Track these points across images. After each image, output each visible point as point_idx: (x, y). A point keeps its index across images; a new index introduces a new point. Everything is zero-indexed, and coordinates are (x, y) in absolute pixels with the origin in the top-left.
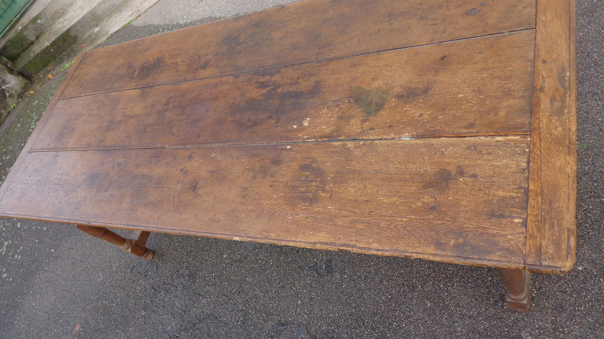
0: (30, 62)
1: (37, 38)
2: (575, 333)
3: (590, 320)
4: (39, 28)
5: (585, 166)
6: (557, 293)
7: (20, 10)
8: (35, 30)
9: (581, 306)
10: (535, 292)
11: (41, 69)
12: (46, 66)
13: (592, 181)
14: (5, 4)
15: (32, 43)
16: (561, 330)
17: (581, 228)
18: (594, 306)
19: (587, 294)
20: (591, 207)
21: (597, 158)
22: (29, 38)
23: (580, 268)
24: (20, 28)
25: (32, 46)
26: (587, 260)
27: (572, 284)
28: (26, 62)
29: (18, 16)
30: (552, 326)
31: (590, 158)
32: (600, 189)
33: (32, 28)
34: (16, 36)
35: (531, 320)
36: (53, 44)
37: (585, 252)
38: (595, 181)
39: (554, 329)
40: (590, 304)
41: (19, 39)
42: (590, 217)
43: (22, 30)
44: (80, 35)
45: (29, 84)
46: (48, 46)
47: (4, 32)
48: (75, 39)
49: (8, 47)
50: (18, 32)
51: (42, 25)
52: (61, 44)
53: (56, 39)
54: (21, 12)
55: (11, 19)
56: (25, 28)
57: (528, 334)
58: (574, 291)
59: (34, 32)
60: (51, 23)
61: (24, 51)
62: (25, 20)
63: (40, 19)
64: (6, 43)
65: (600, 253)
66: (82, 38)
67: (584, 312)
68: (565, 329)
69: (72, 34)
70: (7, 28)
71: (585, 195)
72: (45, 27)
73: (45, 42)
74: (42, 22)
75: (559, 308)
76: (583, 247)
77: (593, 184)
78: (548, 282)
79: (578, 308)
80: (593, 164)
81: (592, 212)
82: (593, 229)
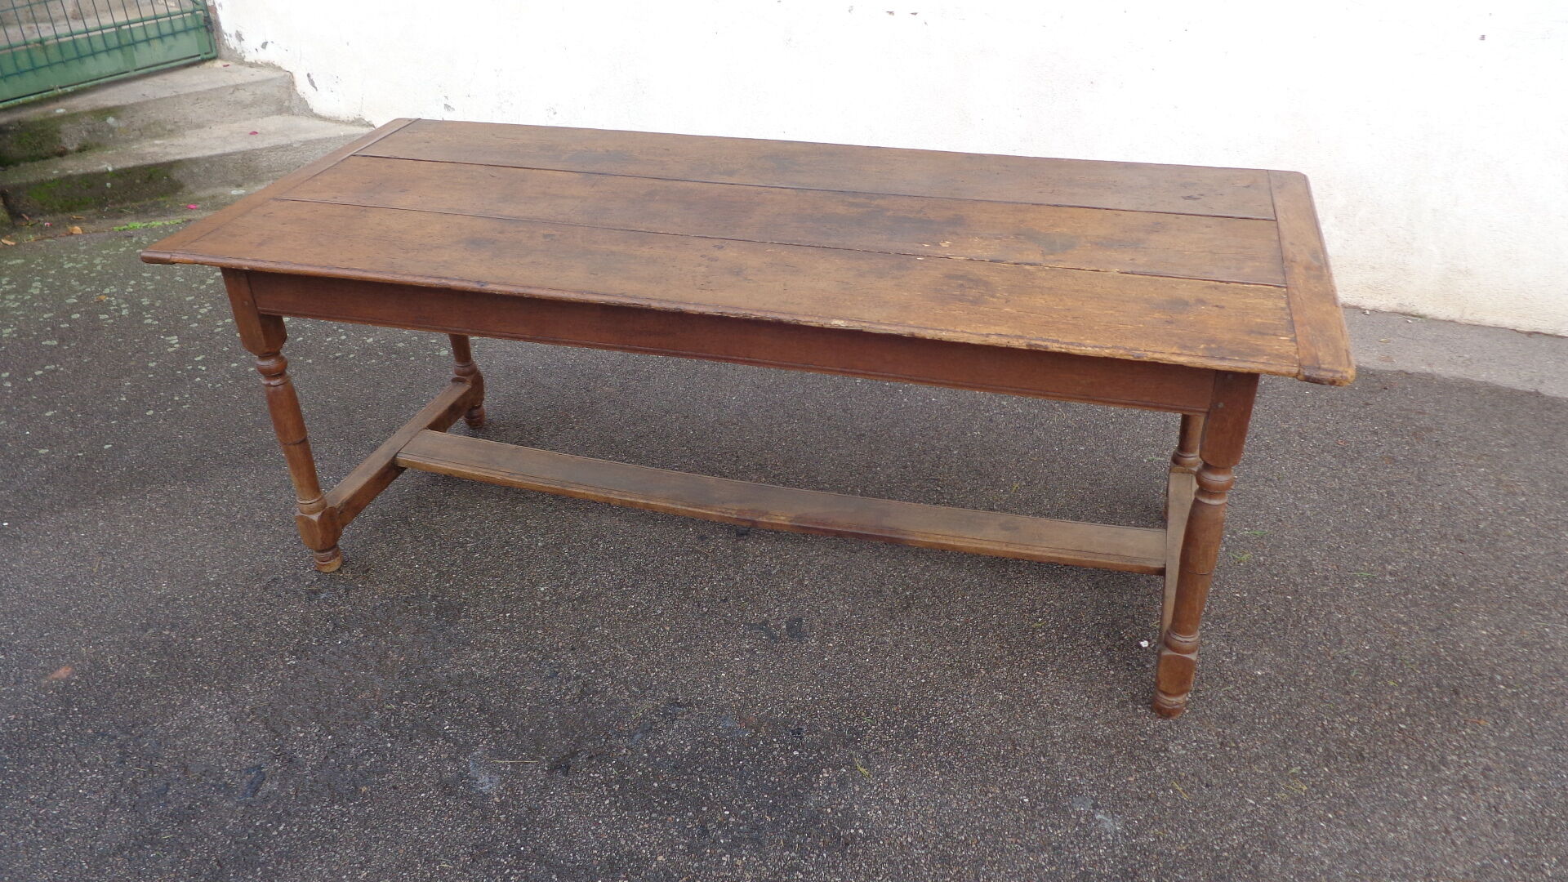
0: (42, 183)
1: (82, 149)
2: (1256, 750)
4: (99, 133)
6: (1224, 699)
7: (83, 80)
8: (89, 132)
9: (1263, 718)
11: (53, 212)
12: (70, 209)
14: (62, 53)
15: (62, 154)
16: (1234, 745)
22: (66, 140)
23: (1259, 673)
24: (62, 111)
25: (58, 158)
27: (1248, 691)
28: (32, 179)
29: (69, 89)
33: (88, 124)
34: (42, 122)
36: (120, 174)
39: (1222, 744)
41: (43, 131)
43: (62, 117)
44: (192, 187)
45: (7, 225)
46: (108, 172)
47: (21, 100)
48: (175, 187)
49: (8, 131)
50: (52, 116)
51: (111, 130)
52: (138, 181)
53: (134, 167)
54: (80, 86)
55: (52, 86)
56: (73, 117)
58: (1252, 699)
59: (85, 134)
60: (131, 137)
61: (33, 159)
62: (82, 103)
63: (117, 118)
64: (9, 124)
66: (191, 193)
67: (1269, 726)
69: (176, 175)
70: (32, 98)
72: (114, 137)
73: (105, 163)
74: (116, 125)
75: (1229, 718)
78: (1210, 685)
79: (1259, 720)
82: (1276, 629)
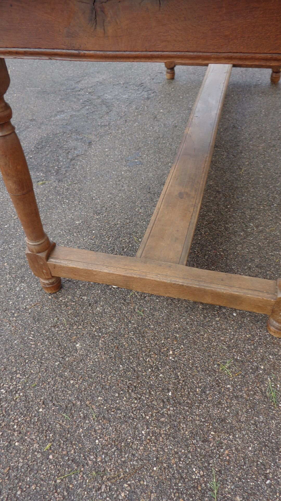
2: (8, 326)
3: (16, 342)
5: (232, 386)
6: (56, 319)
9: (34, 337)
10: (63, 301)
13: (205, 387)
16: (16, 315)
17: (131, 357)
18: (30, 349)
19: (46, 346)
20: (161, 375)
21: (246, 405)
23: (78, 345)
26: (87, 355)
27: (61, 334)
30: (23, 308)
31: (248, 395)
32: (189, 393)
35: (35, 293)
37: (97, 355)
38: (203, 391)
39: (19, 309)
40: (33, 346)
42: (145, 371)
57: (22, 289)
58: (53, 335)
65: (92, 369)
67: (26, 339)
68: (14, 319)
71: (181, 374)
75: (37, 319)
76: (105, 354)
77: (200, 387)
78: (71, 313)
79: (33, 334)
80: (237, 397)
81: (154, 376)
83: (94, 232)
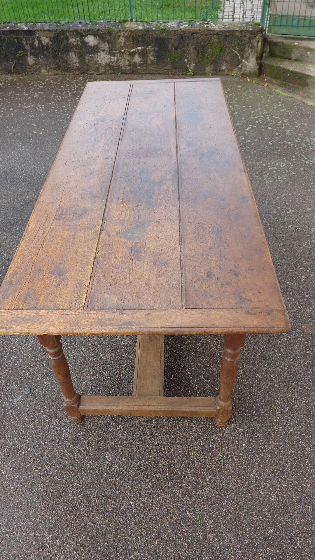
0: (272, 66)
1: (296, 60)
3: (67, 462)
4: (303, 56)
5: (200, 462)
6: (87, 441)
7: (312, 35)
8: (300, 55)
9: (77, 457)
10: (88, 427)
11: (271, 77)
12: (276, 78)
13: (186, 466)
14: (310, 23)
15: (290, 59)
16: (60, 444)
17: (141, 457)
18: (77, 465)
19: (87, 460)
20: (160, 465)
21: (209, 471)
22: (293, 55)
23: (107, 456)
24: (296, 44)
25: (288, 60)
26: (114, 461)
27: (94, 451)
28: (270, 64)
29: (305, 37)
30: (63, 438)
31: (209, 465)
32: (178, 472)
33: (301, 52)
34: (288, 46)
35: (67, 425)
36: (293, 72)
37: (120, 460)
38: (185, 469)
40: (79, 463)
41: (287, 49)
42: (151, 464)
43: (295, 46)
44: (311, 87)
45: (256, 75)
46: (290, 70)
47: (287, 36)
48: (306, 85)
49: (278, 45)
50: (292, 44)
51: (307, 57)
52: (297, 77)
53: (297, 72)
54: (310, 37)
55: (300, 34)
56: (298, 47)
57: (57, 423)
58: (89, 453)
59: (299, 55)
60: (313, 62)
61: (281, 57)
62: (305, 44)
63: (311, 53)
64: (279, 43)
65: (119, 470)
66: (310, 89)
67: (72, 459)
68: (60, 446)
69: (308, 80)
70: (292, 36)
71: (171, 461)
72: (307, 60)
73: (291, 67)
74: (309, 55)
75: (75, 443)
76: (124, 458)
77: (183, 467)
78: (96, 435)
79: (76, 455)
80: (203, 468)
81: (156, 466)
83: (93, 368)
